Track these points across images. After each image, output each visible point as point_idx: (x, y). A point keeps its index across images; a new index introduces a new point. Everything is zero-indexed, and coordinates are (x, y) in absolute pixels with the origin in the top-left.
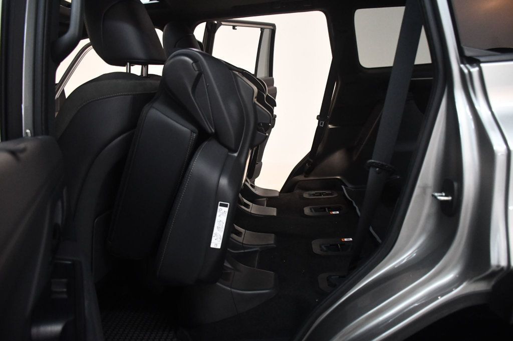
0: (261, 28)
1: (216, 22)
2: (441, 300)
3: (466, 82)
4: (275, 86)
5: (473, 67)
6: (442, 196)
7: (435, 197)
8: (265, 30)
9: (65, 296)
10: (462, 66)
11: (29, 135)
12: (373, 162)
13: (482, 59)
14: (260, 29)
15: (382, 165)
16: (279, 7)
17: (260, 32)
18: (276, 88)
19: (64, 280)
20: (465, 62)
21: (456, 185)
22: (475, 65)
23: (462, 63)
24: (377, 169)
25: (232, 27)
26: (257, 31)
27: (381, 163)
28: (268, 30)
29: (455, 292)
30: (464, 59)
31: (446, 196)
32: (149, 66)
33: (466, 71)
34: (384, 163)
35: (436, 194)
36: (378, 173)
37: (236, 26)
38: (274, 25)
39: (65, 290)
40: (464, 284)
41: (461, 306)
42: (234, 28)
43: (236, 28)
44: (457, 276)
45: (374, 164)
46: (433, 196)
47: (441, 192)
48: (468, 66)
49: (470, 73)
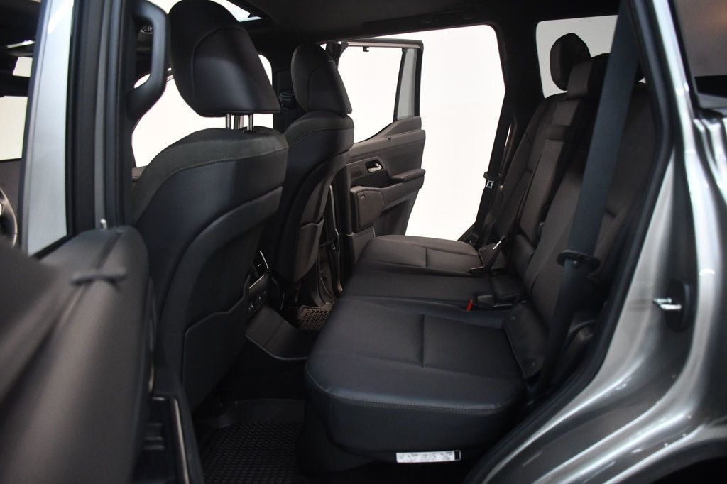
0: (403, 49)
1: (340, 43)
2: (668, 449)
3: (702, 143)
4: (422, 128)
5: (712, 122)
6: (667, 303)
7: (658, 306)
8: (408, 50)
9: (161, 447)
10: (696, 121)
11: (105, 226)
12: (570, 253)
13: (724, 112)
14: (401, 49)
15: (582, 257)
16: (430, 22)
17: (401, 53)
18: (424, 132)
19: (158, 425)
20: (700, 115)
21: (687, 288)
22: (715, 120)
23: (697, 116)
24: (575, 262)
25: (362, 48)
26: (399, 52)
27: (581, 254)
28: (413, 50)
29: (687, 440)
30: (699, 111)
31: (673, 303)
32: (255, 115)
33: (701, 129)
34: (585, 254)
35: (659, 301)
36: (576, 267)
37: (368, 47)
38: (420, 43)
39: (160, 438)
40: (700, 429)
41: (694, 459)
42: (365, 49)
43: (368, 49)
44: (690, 417)
45: (571, 255)
46: (654, 303)
47: (665, 297)
48: (705, 121)
49: (708, 132)
